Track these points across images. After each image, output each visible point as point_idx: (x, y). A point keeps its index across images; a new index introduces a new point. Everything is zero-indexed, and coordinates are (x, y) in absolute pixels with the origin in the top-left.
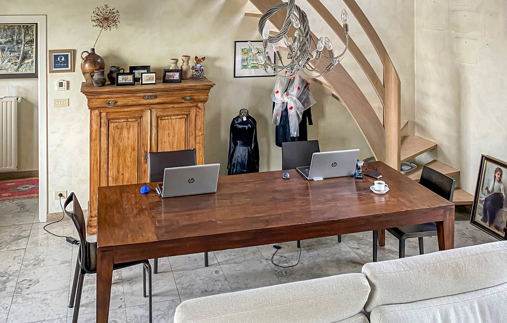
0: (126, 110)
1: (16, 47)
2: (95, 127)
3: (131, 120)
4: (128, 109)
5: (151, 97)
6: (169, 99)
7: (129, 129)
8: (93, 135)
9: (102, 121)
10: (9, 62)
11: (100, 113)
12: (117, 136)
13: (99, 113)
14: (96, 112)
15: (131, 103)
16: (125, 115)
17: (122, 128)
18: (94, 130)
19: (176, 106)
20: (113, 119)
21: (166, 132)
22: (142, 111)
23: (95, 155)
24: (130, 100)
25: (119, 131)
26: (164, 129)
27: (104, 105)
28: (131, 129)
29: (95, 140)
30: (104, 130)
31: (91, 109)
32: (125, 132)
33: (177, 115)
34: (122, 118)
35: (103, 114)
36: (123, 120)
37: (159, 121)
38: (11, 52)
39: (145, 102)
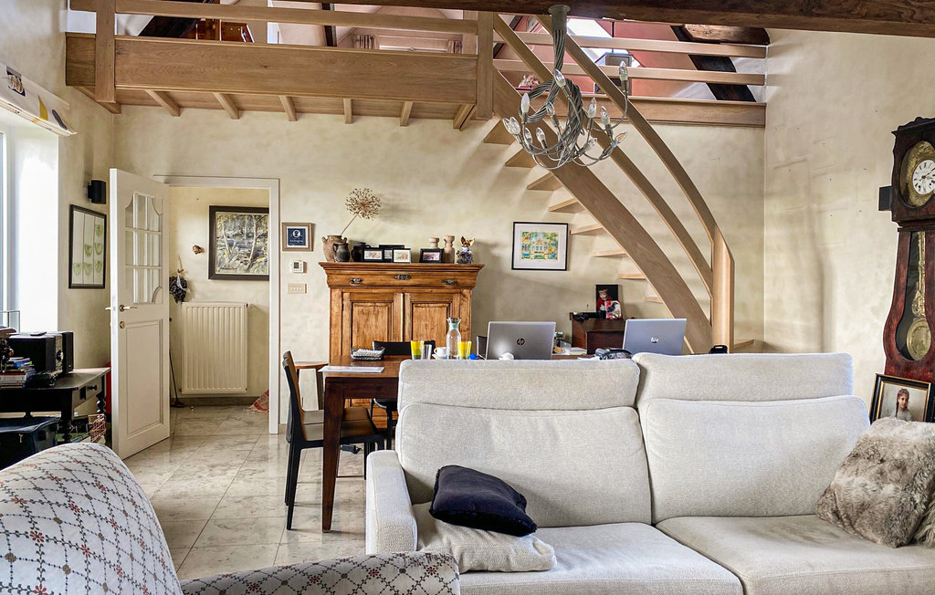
0: (374, 291)
1: (246, 242)
2: (336, 309)
3: (379, 304)
4: (376, 291)
5: (404, 277)
6: (427, 281)
7: (377, 316)
8: (334, 319)
9: (345, 303)
10: (238, 259)
11: (342, 293)
12: (362, 323)
13: (340, 293)
14: (337, 292)
15: (379, 282)
16: (372, 298)
17: (368, 314)
18: (334, 314)
19: (435, 291)
20: (357, 302)
21: (423, 323)
22: (393, 294)
23: (336, 344)
24: (379, 279)
25: (365, 317)
26: (420, 318)
27: (347, 283)
28: (380, 315)
29: (336, 325)
30: (346, 313)
31: (332, 287)
32: (372, 320)
33: (437, 302)
34: (368, 302)
35: (346, 295)
36: (369, 304)
37: (414, 308)
38: (240, 247)
39: (397, 282)
